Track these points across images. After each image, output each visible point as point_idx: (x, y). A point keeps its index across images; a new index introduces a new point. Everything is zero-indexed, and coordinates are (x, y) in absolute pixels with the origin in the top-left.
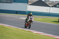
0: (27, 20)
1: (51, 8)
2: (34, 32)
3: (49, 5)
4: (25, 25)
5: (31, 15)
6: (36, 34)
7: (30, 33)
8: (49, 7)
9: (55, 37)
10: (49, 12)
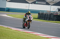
0: (25, 19)
1: (30, 4)
2: (12, 29)
4: (23, 25)
5: (29, 14)
6: (15, 31)
7: (9, 30)
8: (28, 4)
9: (34, 34)
10: (28, 9)
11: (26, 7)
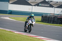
3: (31, 4)
9: (38, 38)
10: (31, 11)
11: (29, 9)
